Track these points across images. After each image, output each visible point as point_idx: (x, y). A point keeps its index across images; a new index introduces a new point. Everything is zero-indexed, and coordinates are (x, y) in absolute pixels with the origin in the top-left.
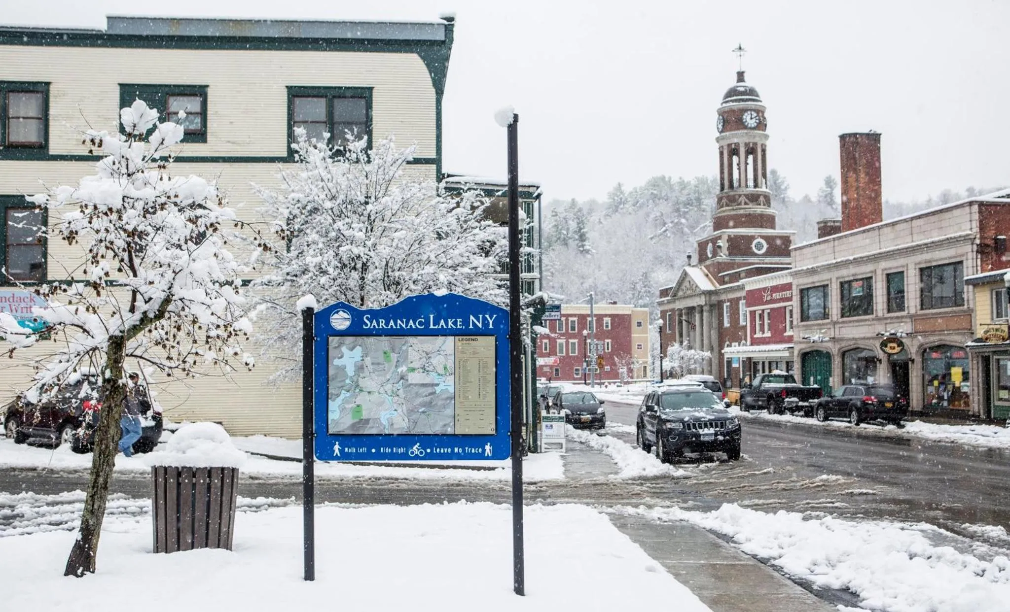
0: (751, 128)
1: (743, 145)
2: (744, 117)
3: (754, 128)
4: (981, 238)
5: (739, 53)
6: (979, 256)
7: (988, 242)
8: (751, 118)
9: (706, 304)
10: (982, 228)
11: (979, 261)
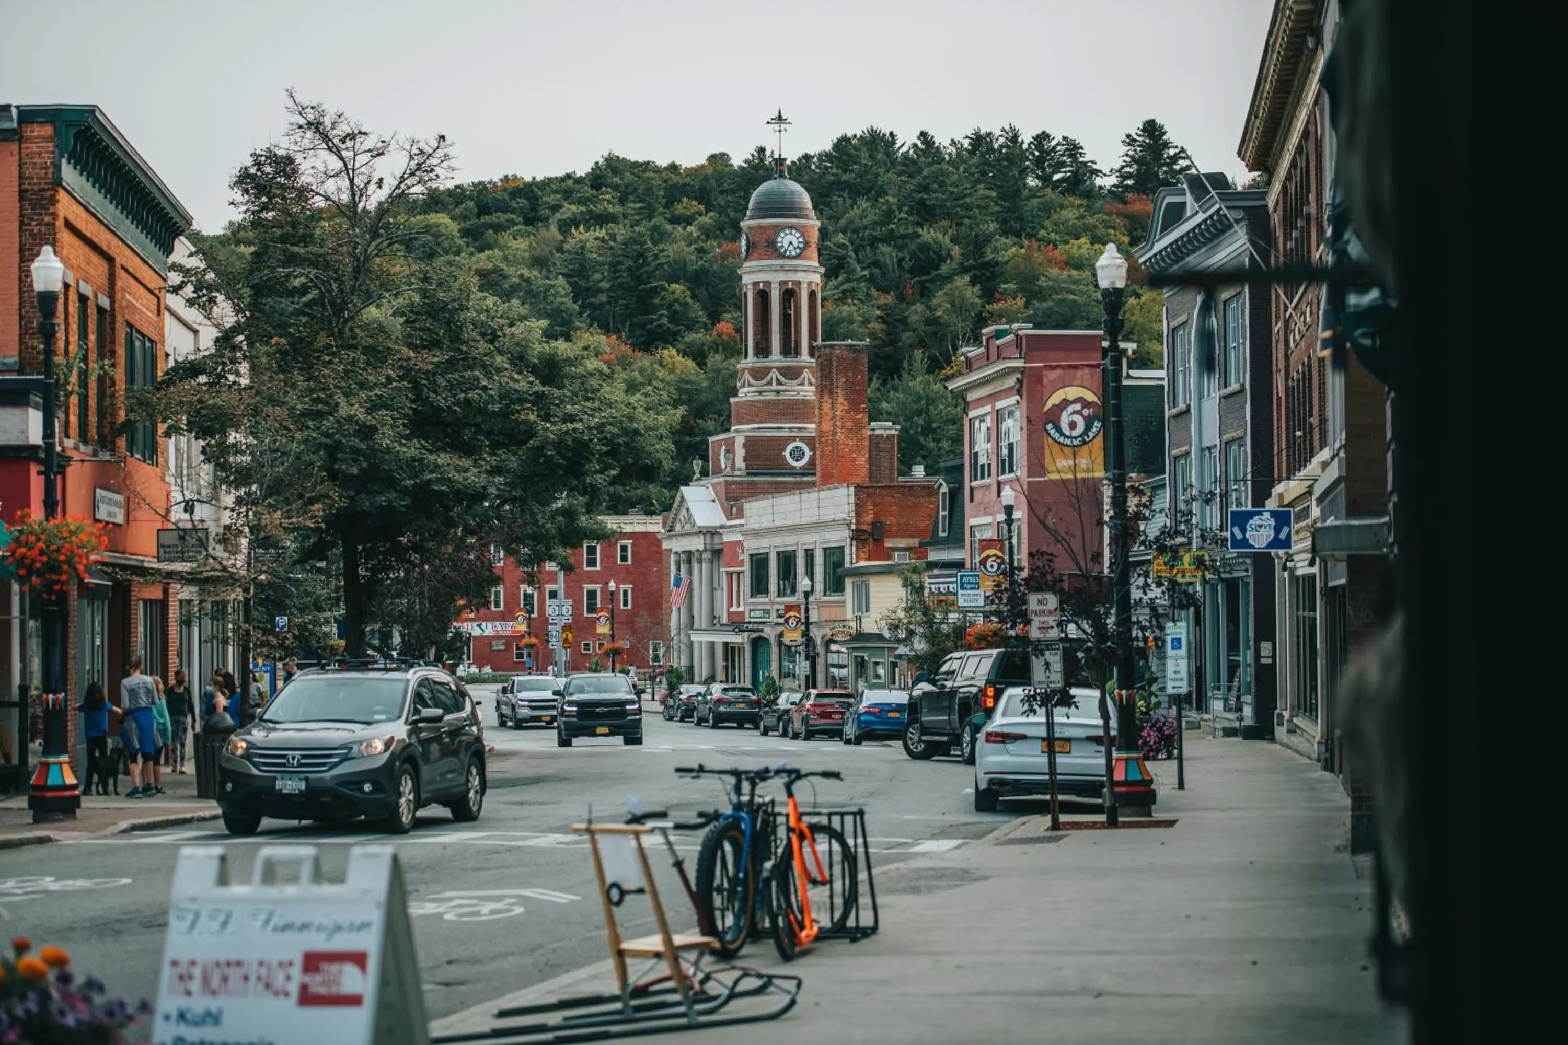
0: (791, 258)
1: (777, 285)
2: (779, 239)
3: (797, 257)
4: (858, 523)
5: (777, 127)
6: (854, 543)
7: (864, 527)
8: (791, 243)
9: (705, 550)
10: (858, 514)
11: (854, 548)
